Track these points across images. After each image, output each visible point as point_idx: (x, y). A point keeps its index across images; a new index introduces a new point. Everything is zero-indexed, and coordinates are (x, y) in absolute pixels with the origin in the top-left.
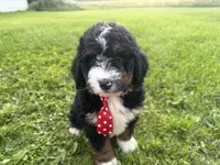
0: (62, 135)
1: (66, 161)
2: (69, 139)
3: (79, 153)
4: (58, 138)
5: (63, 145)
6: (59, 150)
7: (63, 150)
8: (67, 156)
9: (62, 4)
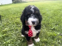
0: (19, 37)
1: (20, 44)
2: (21, 38)
3: (23, 42)
4: (18, 37)
5: (19, 39)
6: (18, 41)
7: (19, 41)
8: (20, 42)
9: (21, 1)
